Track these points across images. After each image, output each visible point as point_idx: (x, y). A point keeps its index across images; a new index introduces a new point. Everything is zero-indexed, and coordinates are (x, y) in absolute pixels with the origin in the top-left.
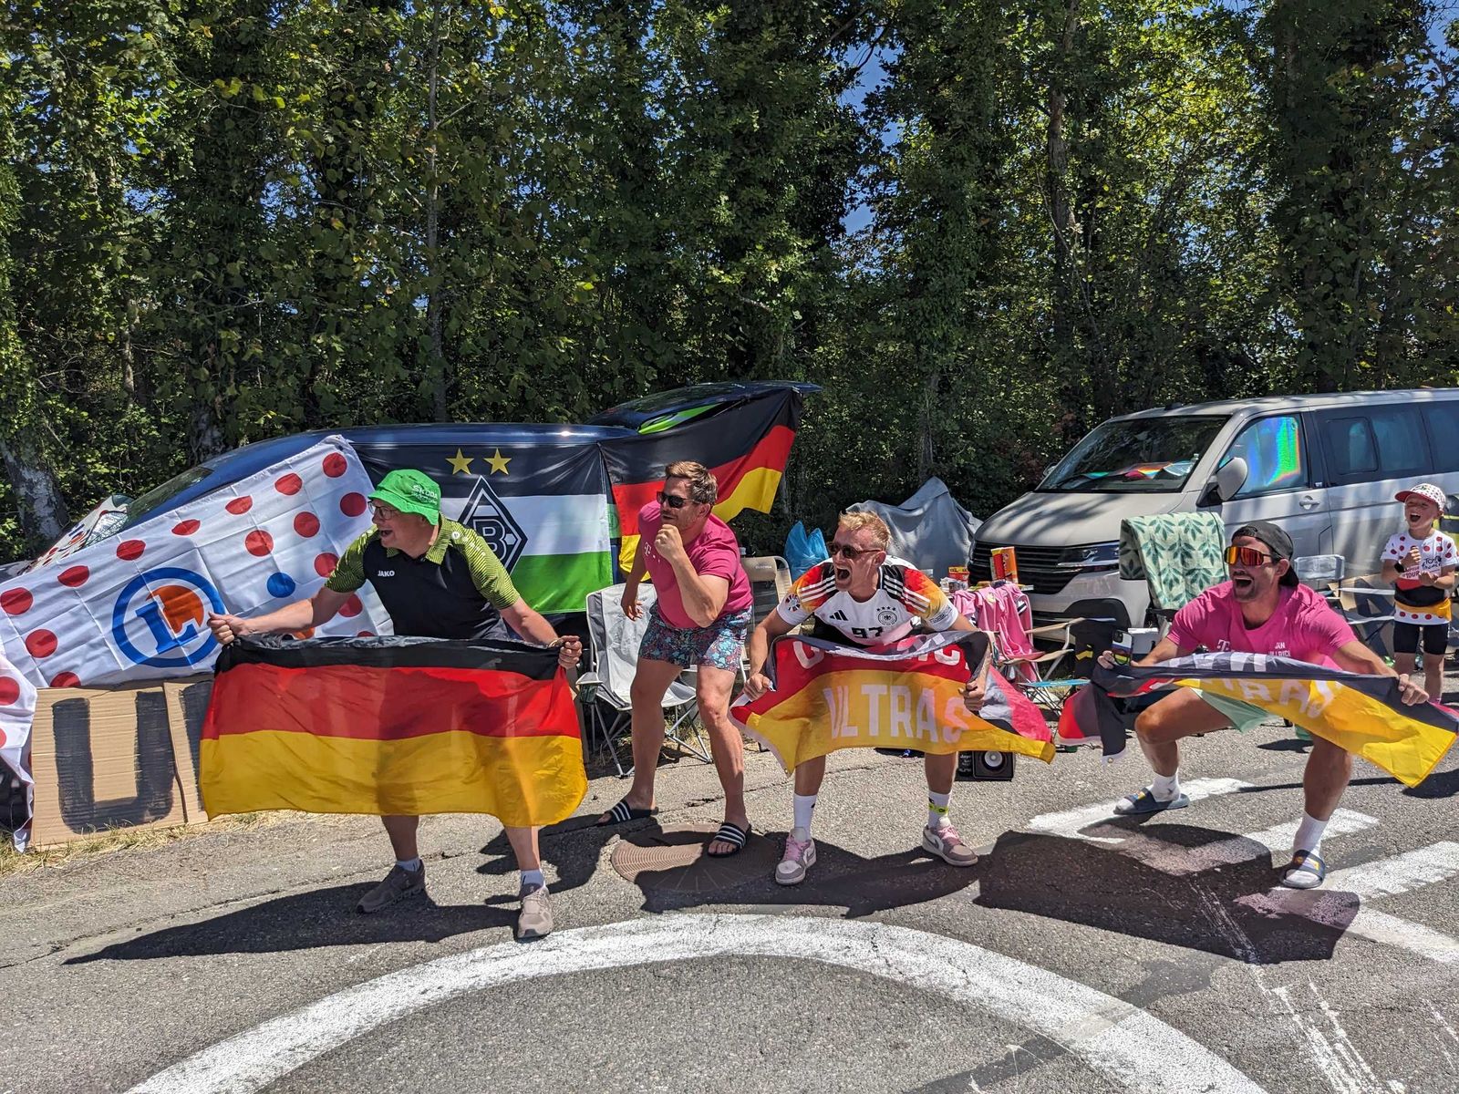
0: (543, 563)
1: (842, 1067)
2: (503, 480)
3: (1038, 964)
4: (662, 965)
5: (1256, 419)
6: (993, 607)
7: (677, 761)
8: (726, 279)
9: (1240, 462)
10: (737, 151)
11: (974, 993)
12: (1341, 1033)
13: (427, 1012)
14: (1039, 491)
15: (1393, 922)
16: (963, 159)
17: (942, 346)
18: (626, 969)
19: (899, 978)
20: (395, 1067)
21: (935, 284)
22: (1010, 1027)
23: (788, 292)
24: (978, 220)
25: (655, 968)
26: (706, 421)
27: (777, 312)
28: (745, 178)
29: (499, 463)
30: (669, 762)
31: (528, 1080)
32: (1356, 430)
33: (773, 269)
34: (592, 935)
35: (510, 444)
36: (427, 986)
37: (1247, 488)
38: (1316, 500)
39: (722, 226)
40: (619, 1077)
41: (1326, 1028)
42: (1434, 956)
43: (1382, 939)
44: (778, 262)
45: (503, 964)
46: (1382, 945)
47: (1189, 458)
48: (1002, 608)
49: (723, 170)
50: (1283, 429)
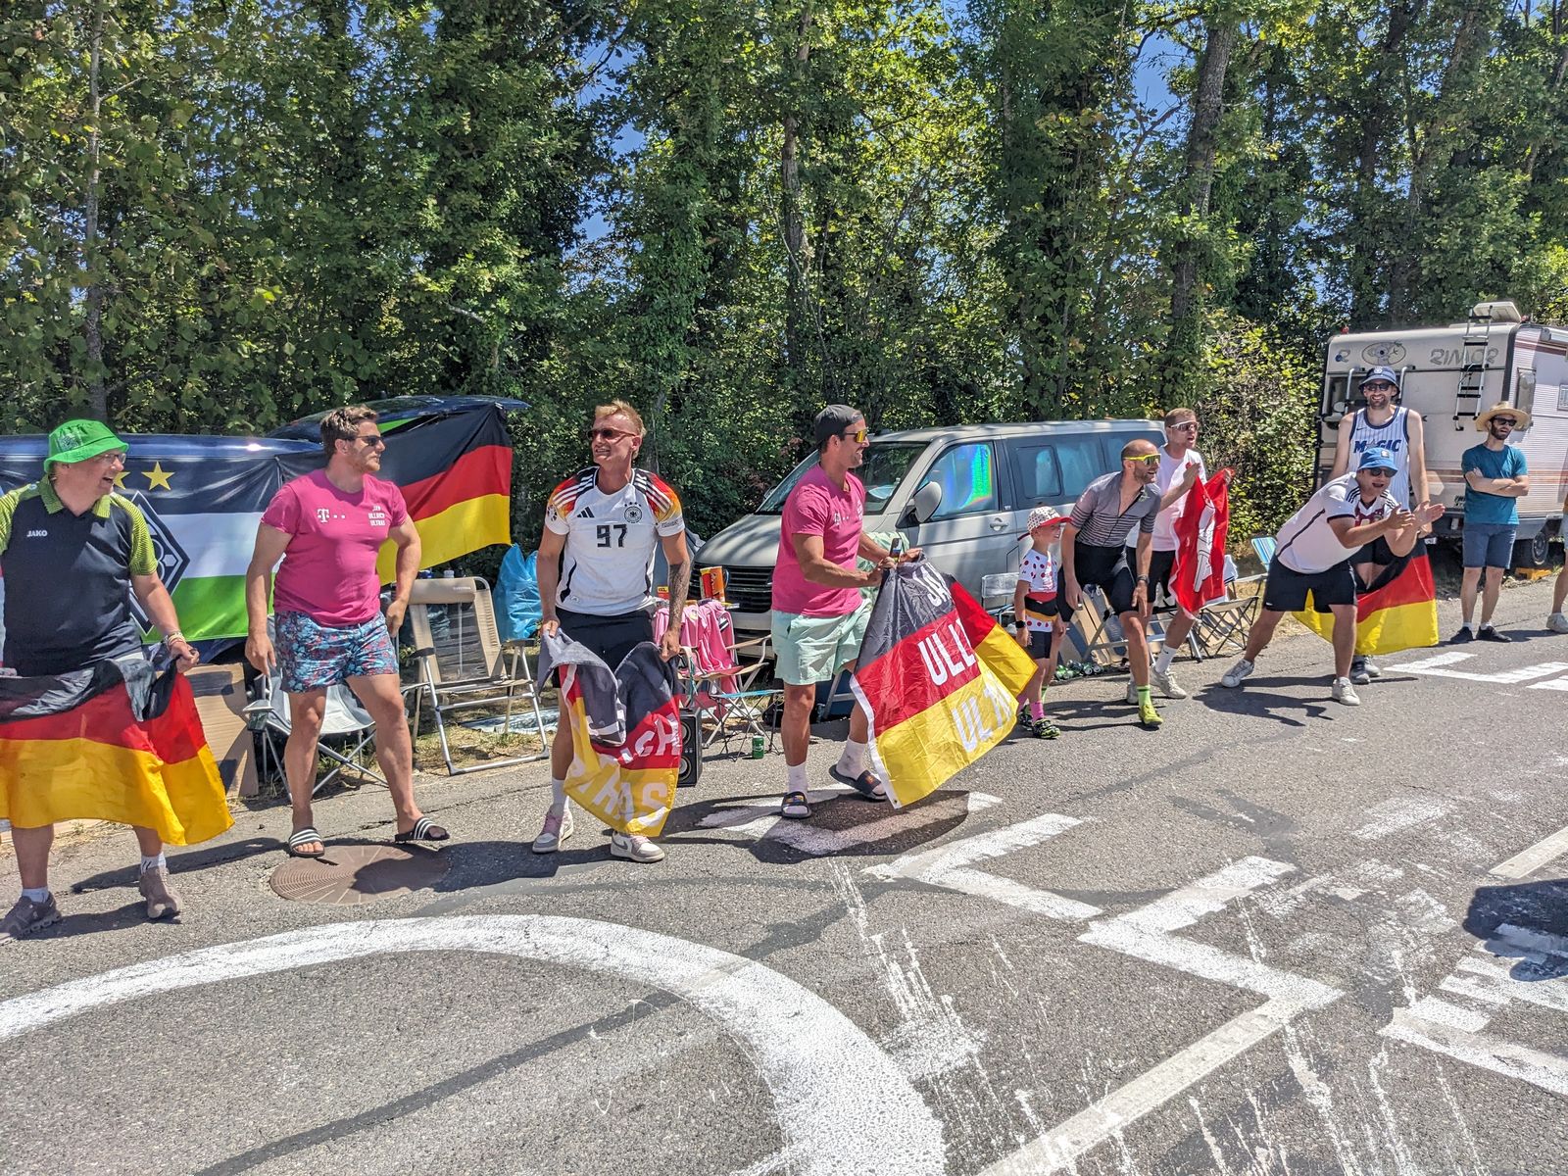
0: (209, 585)
1: (473, 1032)
2: (163, 495)
3: (676, 935)
4: (310, 968)
5: (953, 446)
6: (696, 624)
7: (358, 788)
8: (433, 287)
9: (935, 487)
10: (448, 153)
11: (611, 962)
12: (915, 964)
13: (50, 1029)
14: (759, 513)
15: (986, 878)
16: (689, 176)
17: (668, 365)
18: (272, 974)
19: (544, 958)
20: (13, 1076)
21: (660, 302)
22: (636, 985)
23: (503, 303)
24: (704, 239)
25: (302, 972)
26: (400, 436)
27: (490, 323)
28: (456, 182)
29: (158, 477)
30: (349, 789)
31: (156, 1074)
32: (1043, 459)
33: (486, 278)
34: (240, 950)
35: (170, 457)
36: (52, 1006)
37: (944, 510)
38: (1004, 522)
39: (430, 230)
40: (250, 1062)
41: (904, 962)
42: (1010, 902)
43: (971, 891)
44: (491, 271)
45: (138, 981)
46: (972, 896)
47: (892, 481)
48: (705, 625)
49: (430, 172)
50: (978, 456)
